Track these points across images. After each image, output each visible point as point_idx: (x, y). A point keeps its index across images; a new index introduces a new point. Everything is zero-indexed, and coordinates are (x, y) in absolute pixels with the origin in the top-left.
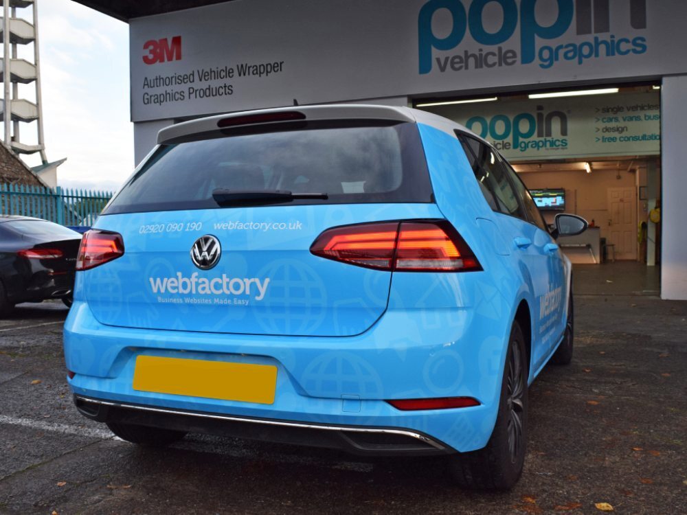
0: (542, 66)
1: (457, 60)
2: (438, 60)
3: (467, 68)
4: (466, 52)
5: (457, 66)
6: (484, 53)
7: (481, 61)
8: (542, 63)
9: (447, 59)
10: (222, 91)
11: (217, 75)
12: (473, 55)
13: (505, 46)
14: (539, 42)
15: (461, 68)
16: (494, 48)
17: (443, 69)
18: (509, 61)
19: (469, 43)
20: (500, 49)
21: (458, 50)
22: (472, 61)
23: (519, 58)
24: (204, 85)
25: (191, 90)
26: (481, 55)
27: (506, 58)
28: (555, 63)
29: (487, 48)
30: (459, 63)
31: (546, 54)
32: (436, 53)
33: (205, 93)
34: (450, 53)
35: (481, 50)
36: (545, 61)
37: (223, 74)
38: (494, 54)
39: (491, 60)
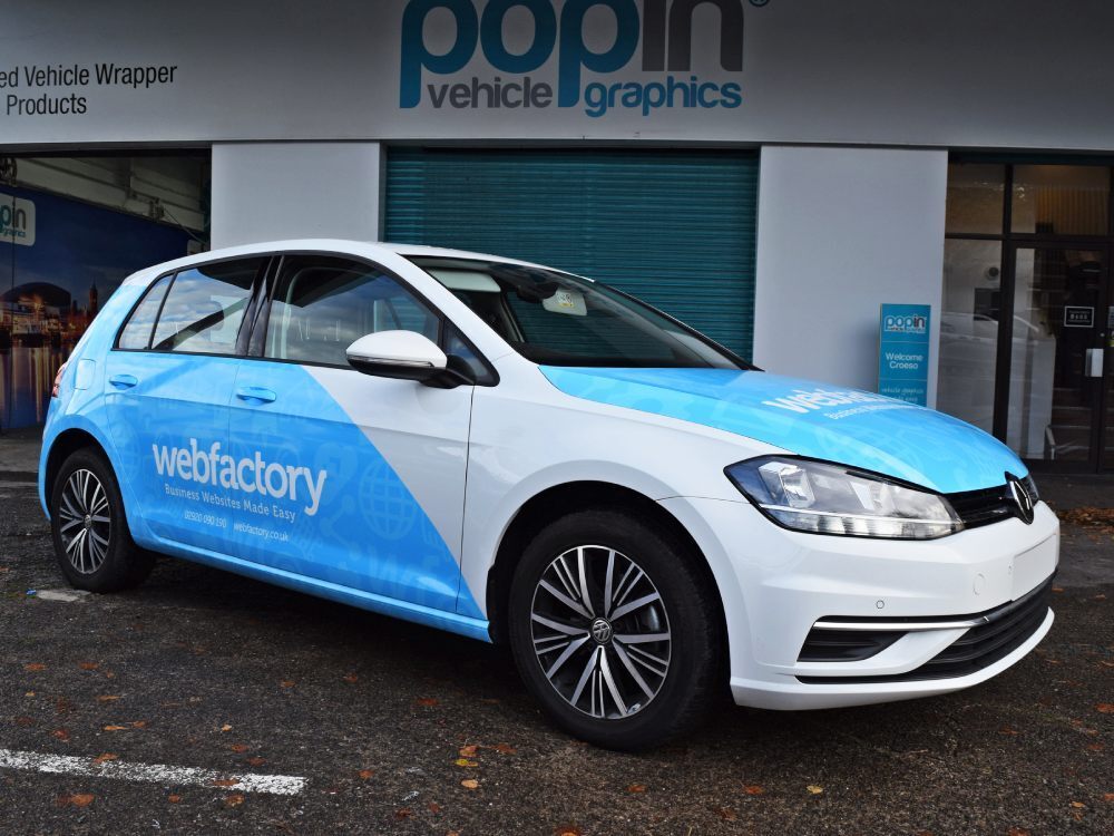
0: (589, 113)
1: (460, 91)
2: (431, 88)
3: (475, 105)
4: (475, 80)
5: (460, 100)
6: (502, 85)
7: (497, 97)
8: (590, 108)
9: (445, 88)
10: (66, 105)
11: (61, 78)
12: (486, 86)
13: (536, 76)
14: (587, 76)
15: (466, 103)
16: (518, 78)
17: (437, 103)
18: (541, 100)
20: (527, 80)
21: (462, 76)
22: (483, 95)
23: (555, 98)
24: (36, 92)
25: (12, 100)
26: (497, 87)
27: (535, 95)
28: (608, 109)
29: (507, 78)
30: (464, 97)
31: (596, 95)
32: (427, 76)
33: (36, 106)
34: (452, 79)
35: (498, 79)
36: (595, 105)
37: (70, 77)
38: (517, 88)
39: (513, 96)
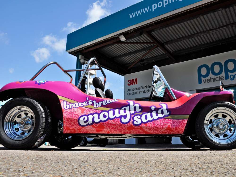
0: (231, 80)
1: (208, 80)
2: (203, 80)
3: (211, 82)
4: (211, 78)
5: (208, 81)
6: (215, 78)
7: (215, 80)
8: (231, 79)
9: (206, 80)
10: (147, 91)
11: (146, 87)
12: (212, 78)
13: (221, 75)
14: (230, 74)
15: (210, 82)
16: (218, 76)
17: (205, 82)
18: (222, 79)
19: (211, 76)
20: (219, 76)
21: (209, 77)
22: (212, 80)
23: (225, 78)
24: (143, 90)
25: (140, 92)
26: (214, 78)
27: (221, 78)
28: (234, 79)
29: (216, 77)
30: (209, 81)
31: (232, 77)
32: (203, 78)
33: (143, 92)
34: (207, 78)
35: (214, 77)
36: (232, 78)
37: (148, 87)
38: (218, 78)
39: (217, 79)
